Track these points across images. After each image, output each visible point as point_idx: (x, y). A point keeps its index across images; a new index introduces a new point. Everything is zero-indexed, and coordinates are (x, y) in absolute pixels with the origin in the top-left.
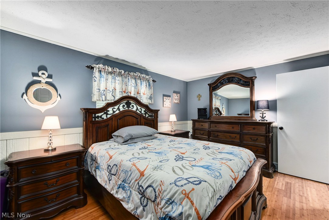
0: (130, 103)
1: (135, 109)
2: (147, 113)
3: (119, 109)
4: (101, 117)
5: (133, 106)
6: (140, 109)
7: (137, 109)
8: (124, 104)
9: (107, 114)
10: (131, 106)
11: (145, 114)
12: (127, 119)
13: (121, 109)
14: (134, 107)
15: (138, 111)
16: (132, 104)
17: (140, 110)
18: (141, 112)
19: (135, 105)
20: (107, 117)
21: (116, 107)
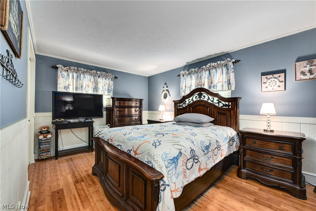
0: (202, 94)
1: (206, 99)
2: (221, 102)
3: (192, 99)
4: (182, 106)
5: (204, 96)
6: (212, 98)
7: (209, 98)
8: (197, 95)
9: (185, 104)
10: (202, 96)
11: (218, 103)
12: (199, 108)
13: (195, 100)
14: (206, 97)
15: (209, 101)
16: (203, 95)
17: (212, 100)
18: (213, 101)
19: (207, 95)
20: (185, 106)
21: (191, 98)
